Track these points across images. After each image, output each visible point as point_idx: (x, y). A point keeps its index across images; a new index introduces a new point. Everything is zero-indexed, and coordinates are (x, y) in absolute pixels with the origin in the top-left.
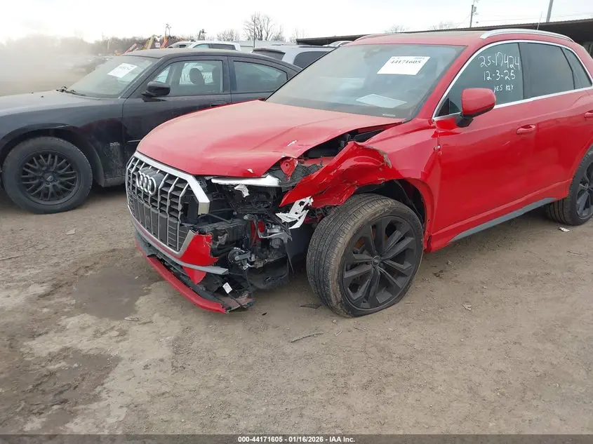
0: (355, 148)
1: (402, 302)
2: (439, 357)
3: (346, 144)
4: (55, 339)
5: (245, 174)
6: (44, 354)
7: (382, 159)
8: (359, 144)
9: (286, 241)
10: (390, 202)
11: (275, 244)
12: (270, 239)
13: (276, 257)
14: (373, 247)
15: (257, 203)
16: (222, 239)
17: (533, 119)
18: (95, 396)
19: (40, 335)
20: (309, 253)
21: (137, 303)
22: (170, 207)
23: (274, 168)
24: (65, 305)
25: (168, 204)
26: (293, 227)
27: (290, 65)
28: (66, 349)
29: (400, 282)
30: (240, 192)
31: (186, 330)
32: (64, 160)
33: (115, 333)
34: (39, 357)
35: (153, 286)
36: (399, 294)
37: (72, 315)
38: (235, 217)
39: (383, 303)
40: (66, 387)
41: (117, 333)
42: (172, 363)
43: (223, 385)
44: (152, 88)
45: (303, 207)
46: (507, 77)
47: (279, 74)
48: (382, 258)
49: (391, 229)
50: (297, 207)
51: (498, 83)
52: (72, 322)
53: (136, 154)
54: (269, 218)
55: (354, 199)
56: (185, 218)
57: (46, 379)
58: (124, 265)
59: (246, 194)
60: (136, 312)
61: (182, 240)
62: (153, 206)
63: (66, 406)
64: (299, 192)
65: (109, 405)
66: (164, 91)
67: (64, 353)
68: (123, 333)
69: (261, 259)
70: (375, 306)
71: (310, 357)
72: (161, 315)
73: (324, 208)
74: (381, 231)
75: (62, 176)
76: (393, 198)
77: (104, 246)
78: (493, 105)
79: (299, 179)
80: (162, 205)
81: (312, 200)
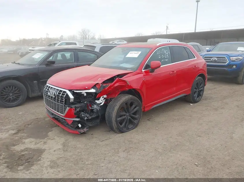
0: (119, 80)
1: (137, 128)
2: (147, 142)
3: (116, 79)
4: (22, 146)
5: (85, 89)
6: (19, 150)
7: (127, 83)
8: (120, 79)
9: (98, 110)
10: (131, 96)
11: (95, 111)
12: (93, 109)
13: (95, 116)
14: (126, 111)
15: (89, 98)
16: (78, 110)
17: (175, 69)
18: (39, 160)
19: (16, 145)
20: (106, 113)
21: (48, 134)
22: (60, 100)
23: (94, 87)
24: (23, 136)
25: (60, 99)
26: (101, 105)
27: (97, 52)
28: (27, 148)
29: (136, 121)
30: (83, 94)
31: (66, 140)
32: (16, 88)
33: (42, 143)
34: (17, 151)
35: (53, 129)
36: (136, 126)
37: (27, 139)
38: (82, 103)
39: (131, 128)
40: (29, 158)
41: (43, 143)
42: (63, 149)
43: (80, 154)
44: (49, 62)
45: (103, 98)
46: (165, 57)
47: (94, 55)
48: (130, 114)
49: (131, 104)
50: (102, 98)
51: (163, 59)
52: (27, 141)
53: (47, 84)
54: (93, 102)
55: (120, 95)
56: (65, 103)
57: (22, 157)
58: (42, 123)
59: (85, 95)
60: (48, 137)
61: (65, 111)
62: (54, 101)
63: (30, 163)
64: (102, 94)
65: (44, 162)
66: (53, 63)
67: (26, 149)
68: (45, 143)
69: (91, 116)
70: (128, 130)
71: (107, 145)
72: (57, 137)
73: (110, 99)
74: (128, 105)
75: (16, 94)
76: (131, 95)
77: (33, 117)
78: (160, 66)
79: (102, 89)
80: (58, 100)
81: (106, 96)
